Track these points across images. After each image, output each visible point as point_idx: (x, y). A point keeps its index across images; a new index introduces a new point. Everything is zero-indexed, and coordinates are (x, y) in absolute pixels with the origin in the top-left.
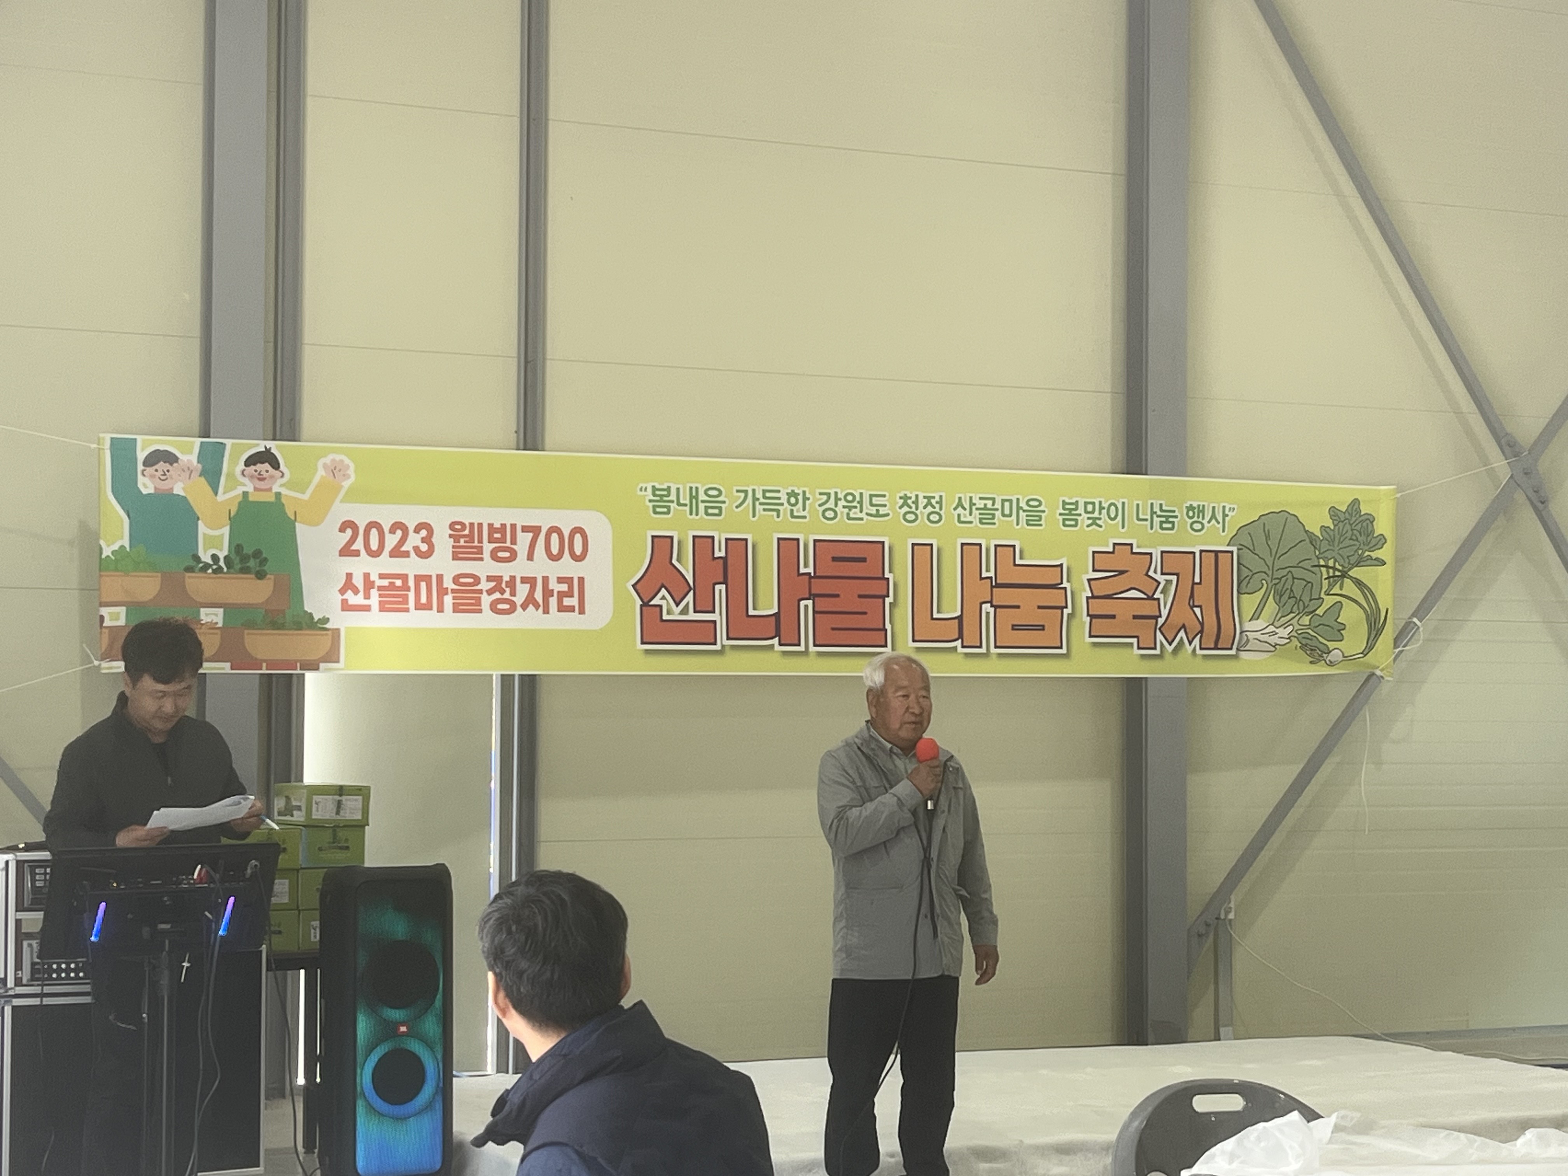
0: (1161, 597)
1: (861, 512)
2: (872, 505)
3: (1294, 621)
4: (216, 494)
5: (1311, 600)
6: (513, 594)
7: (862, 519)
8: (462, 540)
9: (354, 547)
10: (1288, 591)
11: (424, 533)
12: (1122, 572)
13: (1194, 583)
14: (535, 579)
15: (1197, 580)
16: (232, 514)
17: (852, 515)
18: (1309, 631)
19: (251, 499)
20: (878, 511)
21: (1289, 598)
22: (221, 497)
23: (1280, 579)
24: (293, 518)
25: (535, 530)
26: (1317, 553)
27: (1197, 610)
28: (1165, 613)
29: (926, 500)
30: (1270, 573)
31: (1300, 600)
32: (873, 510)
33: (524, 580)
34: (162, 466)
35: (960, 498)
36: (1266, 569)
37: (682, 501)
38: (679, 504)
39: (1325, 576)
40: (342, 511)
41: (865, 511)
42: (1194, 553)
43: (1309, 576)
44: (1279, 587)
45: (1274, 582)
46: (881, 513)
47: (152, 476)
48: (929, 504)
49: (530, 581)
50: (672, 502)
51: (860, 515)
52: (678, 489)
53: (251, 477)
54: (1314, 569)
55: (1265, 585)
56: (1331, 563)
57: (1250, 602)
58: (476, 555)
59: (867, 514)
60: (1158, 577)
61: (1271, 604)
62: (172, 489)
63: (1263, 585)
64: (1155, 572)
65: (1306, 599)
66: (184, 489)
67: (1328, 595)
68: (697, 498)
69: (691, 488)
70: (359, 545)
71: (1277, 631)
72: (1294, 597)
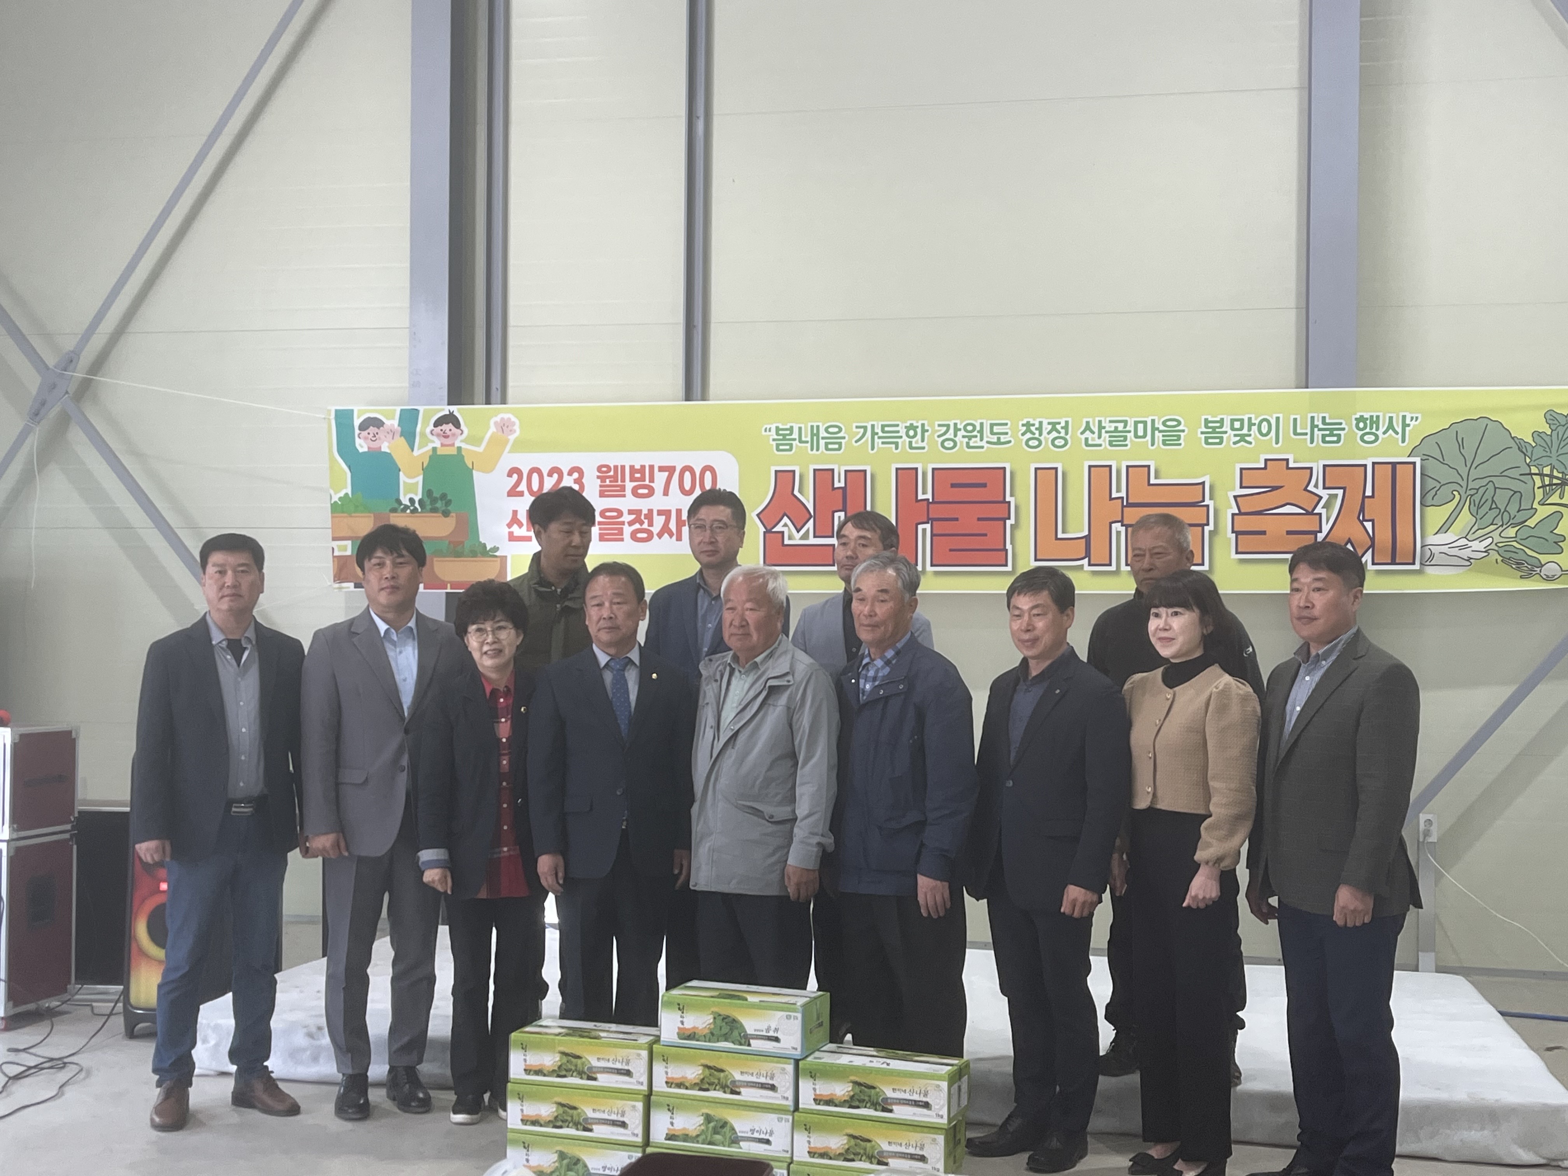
0: (1324, 512)
1: (981, 440)
2: (992, 433)
3: (1495, 535)
4: (413, 450)
5: (1518, 511)
6: (651, 524)
7: (982, 447)
8: (608, 481)
9: (519, 489)
10: (1490, 502)
11: (576, 475)
12: (1275, 488)
13: (1364, 497)
14: (670, 511)
15: (1369, 493)
16: (425, 466)
17: (971, 444)
18: (1515, 544)
19: (438, 453)
20: (999, 439)
21: (1490, 509)
22: (416, 453)
23: (1478, 490)
24: (471, 467)
25: (671, 470)
26: (1528, 460)
27: (1368, 525)
28: (1326, 528)
29: (1050, 427)
30: (1464, 484)
31: (1505, 510)
32: (994, 439)
33: (660, 513)
34: (372, 430)
35: (1088, 423)
36: (1460, 482)
37: (803, 439)
38: (801, 441)
39: (1538, 483)
40: (510, 460)
41: (985, 439)
42: (1365, 466)
43: (1516, 486)
44: (1477, 498)
45: (1469, 492)
46: (1002, 440)
47: (366, 439)
48: (1054, 429)
49: (666, 513)
50: (794, 440)
51: (980, 444)
52: (800, 429)
53: (438, 435)
54: (1522, 478)
55: (1457, 497)
56: (1547, 470)
57: (1437, 515)
58: (620, 492)
59: (988, 442)
60: (1320, 491)
61: (1465, 518)
62: (380, 447)
63: (1454, 495)
64: (1316, 486)
65: (1513, 509)
66: (389, 447)
67: (1543, 505)
68: (818, 434)
69: (812, 427)
70: (523, 487)
71: (1470, 544)
72: (1497, 508)
